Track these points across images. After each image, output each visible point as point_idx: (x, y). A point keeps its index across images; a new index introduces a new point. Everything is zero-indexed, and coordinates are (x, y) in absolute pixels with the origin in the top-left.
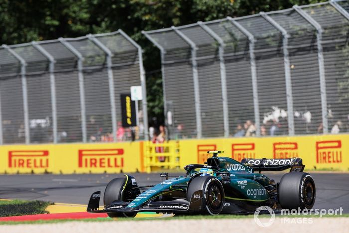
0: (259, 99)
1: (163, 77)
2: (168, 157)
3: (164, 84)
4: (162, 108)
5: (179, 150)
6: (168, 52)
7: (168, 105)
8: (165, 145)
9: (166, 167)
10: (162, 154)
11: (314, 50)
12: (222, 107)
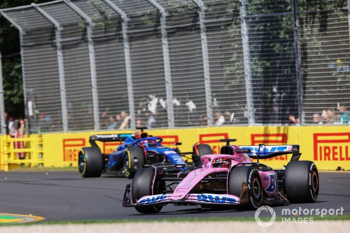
0: (133, 86)
1: (23, 62)
2: (30, 153)
3: (23, 69)
4: (22, 97)
5: (41, 145)
6: (29, 33)
7: (28, 94)
8: (25, 139)
9: (27, 165)
10: (22, 150)
11: (196, 29)
12: (92, 96)
